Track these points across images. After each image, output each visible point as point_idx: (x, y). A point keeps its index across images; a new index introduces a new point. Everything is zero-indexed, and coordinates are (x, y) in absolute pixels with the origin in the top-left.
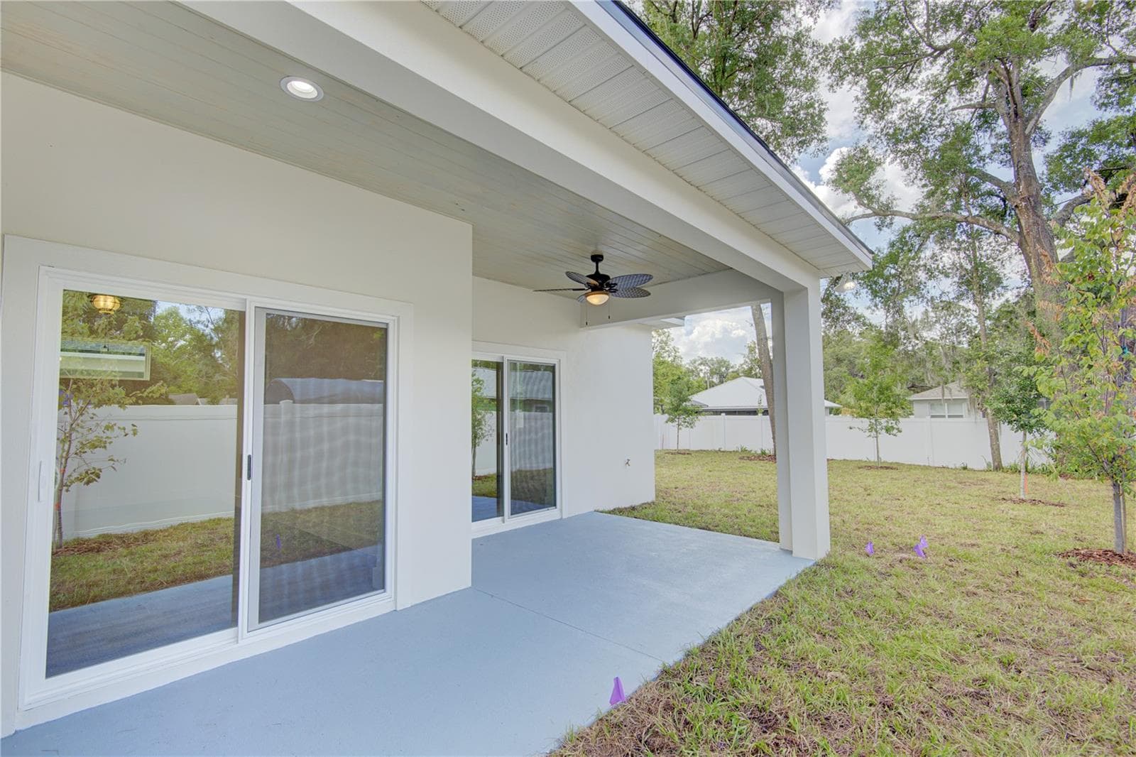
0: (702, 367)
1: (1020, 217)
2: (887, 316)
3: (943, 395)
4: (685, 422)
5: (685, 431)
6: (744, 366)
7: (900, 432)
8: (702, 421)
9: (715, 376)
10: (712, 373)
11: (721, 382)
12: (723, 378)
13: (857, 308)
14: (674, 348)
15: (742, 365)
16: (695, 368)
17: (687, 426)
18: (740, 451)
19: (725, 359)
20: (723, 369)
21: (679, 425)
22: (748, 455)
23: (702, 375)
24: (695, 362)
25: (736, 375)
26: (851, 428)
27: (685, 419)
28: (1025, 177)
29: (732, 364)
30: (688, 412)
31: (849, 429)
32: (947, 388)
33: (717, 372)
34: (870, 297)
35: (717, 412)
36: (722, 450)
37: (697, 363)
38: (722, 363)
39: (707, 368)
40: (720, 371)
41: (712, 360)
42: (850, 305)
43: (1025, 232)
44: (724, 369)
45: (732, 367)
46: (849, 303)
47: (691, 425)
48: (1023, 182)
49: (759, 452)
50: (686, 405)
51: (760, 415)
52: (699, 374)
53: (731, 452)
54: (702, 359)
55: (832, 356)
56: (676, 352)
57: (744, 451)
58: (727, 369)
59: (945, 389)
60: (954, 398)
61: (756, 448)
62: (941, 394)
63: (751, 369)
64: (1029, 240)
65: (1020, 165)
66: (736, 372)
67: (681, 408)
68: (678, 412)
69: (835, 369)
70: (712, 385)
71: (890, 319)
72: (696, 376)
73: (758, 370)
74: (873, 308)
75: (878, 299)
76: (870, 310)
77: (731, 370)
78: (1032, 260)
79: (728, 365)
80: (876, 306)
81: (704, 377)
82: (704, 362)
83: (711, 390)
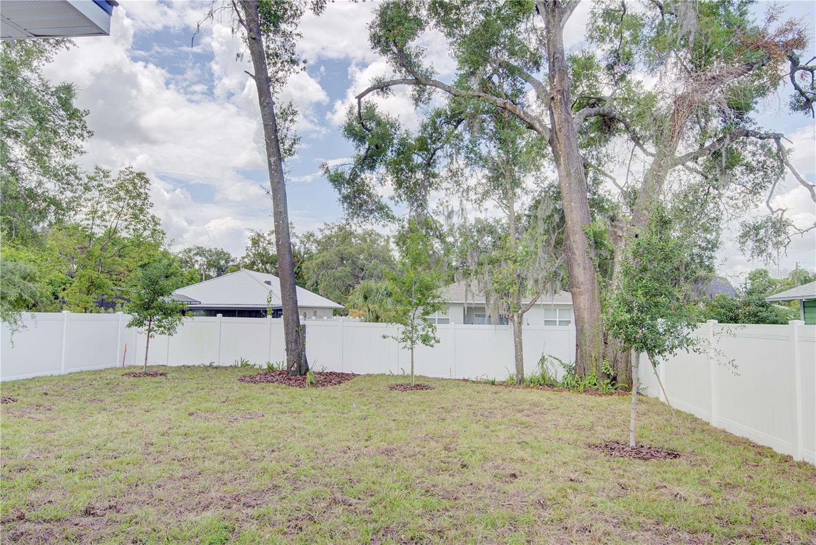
0: (198, 258)
1: (554, 111)
2: (411, 209)
3: (466, 298)
4: (160, 327)
5: (159, 339)
6: (246, 260)
7: (438, 342)
8: (188, 323)
9: (212, 269)
10: (210, 265)
11: (219, 275)
12: (221, 271)
13: (382, 196)
14: (153, 217)
15: (243, 258)
16: (190, 257)
17: (163, 333)
18: (240, 365)
19: (225, 251)
20: (222, 262)
21: (149, 331)
22: (251, 373)
23: (197, 267)
24: (190, 250)
25: (237, 268)
26: (384, 337)
27: (160, 321)
28: (559, 70)
29: (233, 256)
30: (167, 312)
31: (382, 338)
32: (470, 291)
33: (216, 264)
34: (395, 186)
35: (212, 312)
36: (215, 365)
37: (193, 253)
38: (221, 254)
39: (204, 259)
40: (219, 263)
41: (210, 250)
42: (374, 192)
43: (557, 127)
44: (224, 261)
45: (233, 261)
46: (374, 189)
47: (170, 330)
48: (557, 75)
49: (265, 367)
50: (164, 302)
51: (269, 317)
52: (193, 265)
53: (226, 368)
54: (198, 248)
55: (336, 255)
56: (156, 224)
57: (245, 365)
58: (227, 262)
59: (469, 293)
60: (476, 302)
61: (261, 361)
62: (464, 299)
63: (253, 263)
64: (560, 138)
65: (556, 56)
66: (236, 266)
67: (154, 304)
68: (150, 311)
69: (340, 269)
70: (208, 277)
71: (413, 214)
72: (190, 267)
73: (260, 265)
74: (397, 199)
75: (401, 191)
76: (393, 201)
77: (231, 263)
78: (562, 159)
79: (229, 258)
80: (400, 196)
81: (200, 269)
82: (201, 252)
83: (205, 284)
